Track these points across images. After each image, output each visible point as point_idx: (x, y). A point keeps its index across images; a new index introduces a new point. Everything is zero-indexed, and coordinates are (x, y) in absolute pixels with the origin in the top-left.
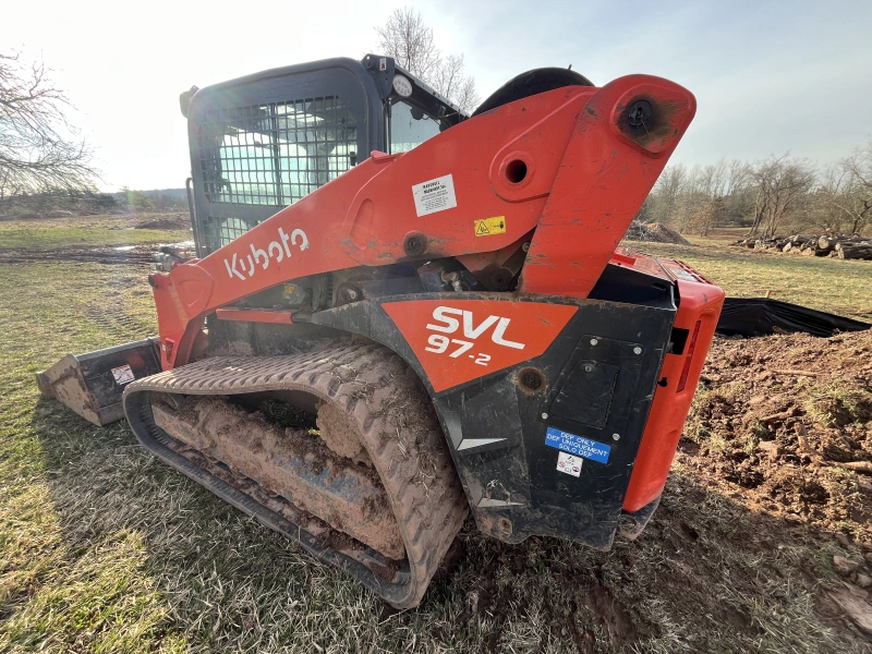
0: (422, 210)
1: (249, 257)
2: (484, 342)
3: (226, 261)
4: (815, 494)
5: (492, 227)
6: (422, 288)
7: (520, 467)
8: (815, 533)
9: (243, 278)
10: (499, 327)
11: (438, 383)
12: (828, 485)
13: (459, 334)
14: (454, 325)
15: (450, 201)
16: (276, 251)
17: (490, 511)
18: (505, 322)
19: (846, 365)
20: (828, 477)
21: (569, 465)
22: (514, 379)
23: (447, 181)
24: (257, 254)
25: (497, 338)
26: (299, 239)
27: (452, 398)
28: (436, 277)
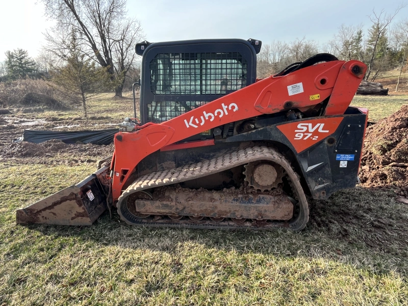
0: (291, 93)
1: (202, 117)
2: (316, 133)
3: (185, 121)
4: (383, 177)
5: (316, 98)
6: (290, 119)
7: (328, 170)
8: (387, 187)
9: (196, 127)
10: (320, 127)
11: (298, 150)
12: (386, 173)
13: (307, 131)
14: (305, 129)
15: (301, 90)
16: (219, 113)
17: (318, 190)
18: (323, 125)
19: (378, 135)
20: (385, 170)
21: (343, 164)
22: (326, 142)
23: (300, 84)
24: (207, 116)
25: (320, 130)
26: (233, 107)
27: (304, 154)
28: (294, 115)
